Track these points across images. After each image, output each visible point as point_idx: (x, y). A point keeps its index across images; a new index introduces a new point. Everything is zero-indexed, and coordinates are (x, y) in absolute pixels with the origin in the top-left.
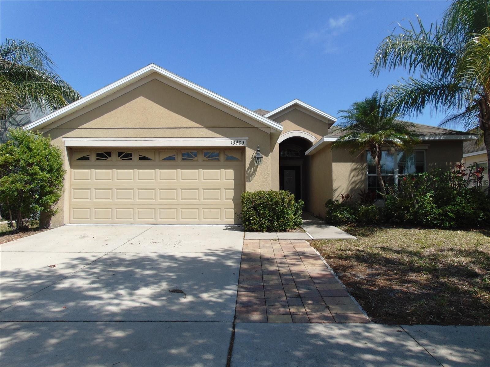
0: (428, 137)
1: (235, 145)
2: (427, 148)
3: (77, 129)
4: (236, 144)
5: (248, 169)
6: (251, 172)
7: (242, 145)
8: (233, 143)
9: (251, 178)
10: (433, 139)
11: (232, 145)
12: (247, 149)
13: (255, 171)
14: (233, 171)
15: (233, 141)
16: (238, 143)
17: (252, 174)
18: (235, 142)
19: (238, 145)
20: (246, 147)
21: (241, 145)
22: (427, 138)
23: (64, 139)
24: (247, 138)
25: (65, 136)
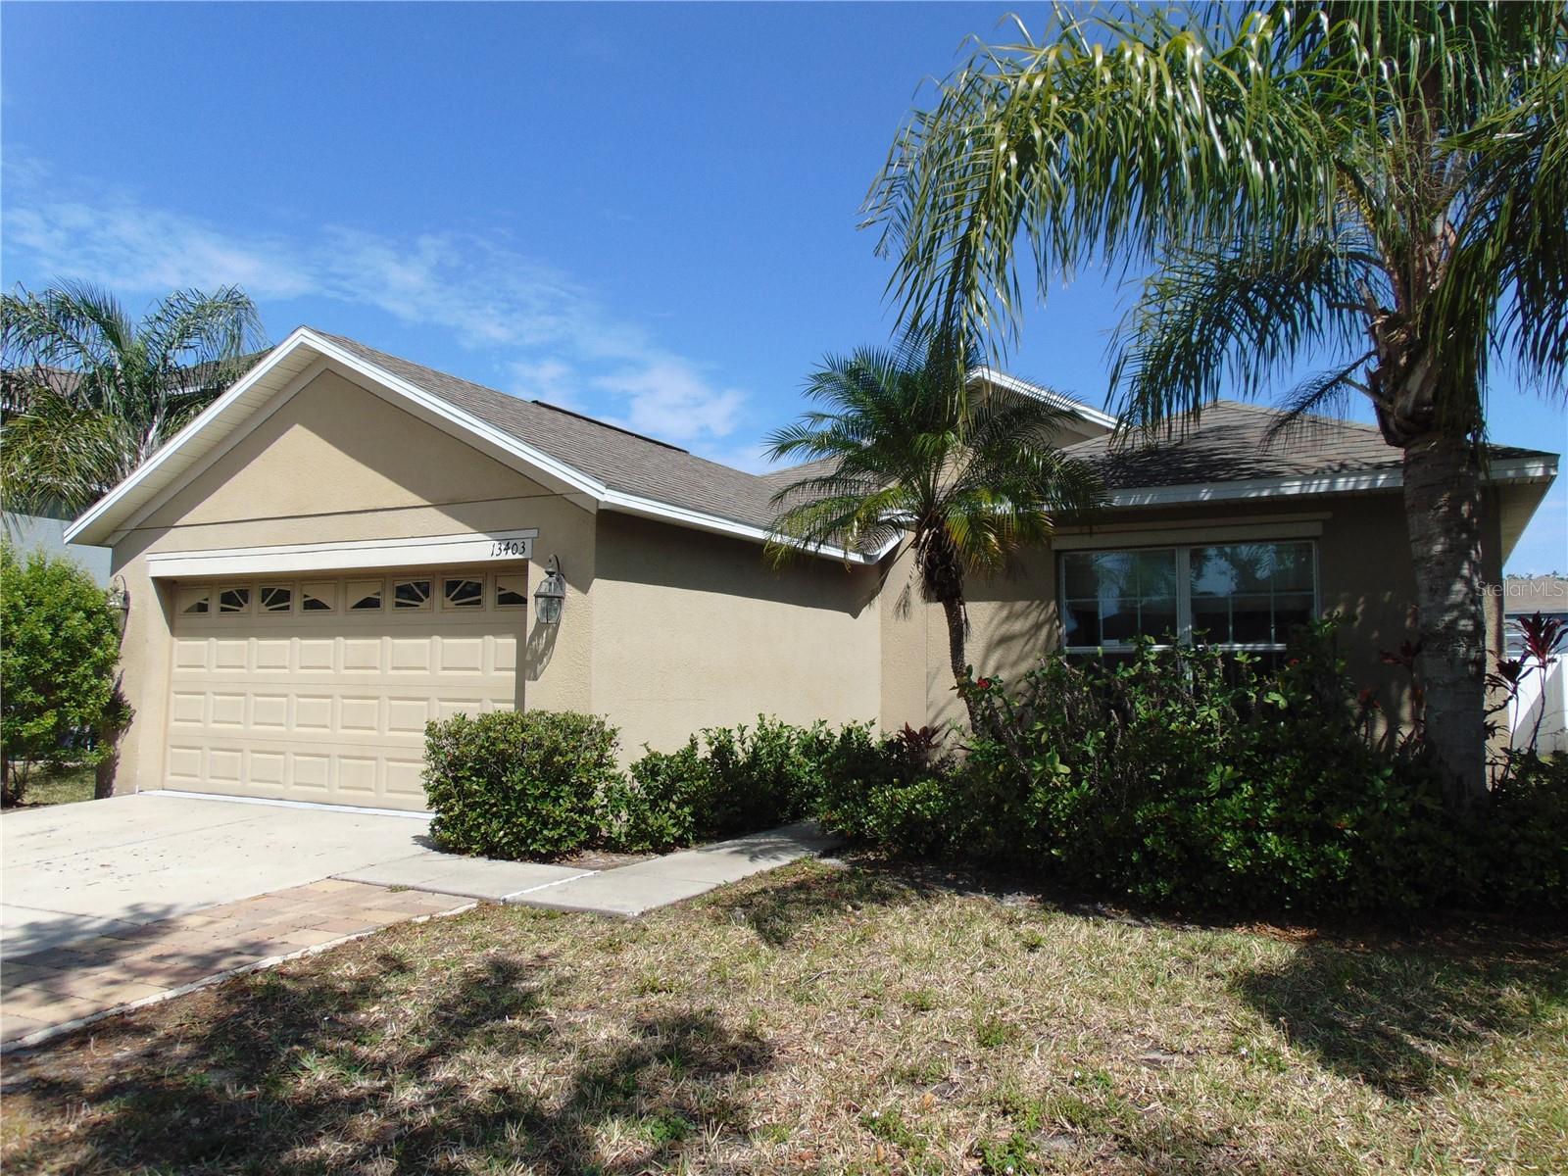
0: (1298, 483)
1: (503, 556)
2: (1316, 529)
3: (173, 530)
4: (504, 553)
5: (532, 638)
6: (541, 647)
7: (521, 557)
8: (497, 551)
9: (539, 667)
10: (1322, 489)
11: (494, 558)
12: (532, 566)
13: (551, 642)
14: (515, 641)
15: (497, 543)
16: (510, 551)
17: (543, 654)
18: (503, 547)
19: (510, 556)
20: (530, 563)
21: (518, 556)
22: (1293, 488)
23: (149, 557)
24: (533, 533)
25: (150, 548)
